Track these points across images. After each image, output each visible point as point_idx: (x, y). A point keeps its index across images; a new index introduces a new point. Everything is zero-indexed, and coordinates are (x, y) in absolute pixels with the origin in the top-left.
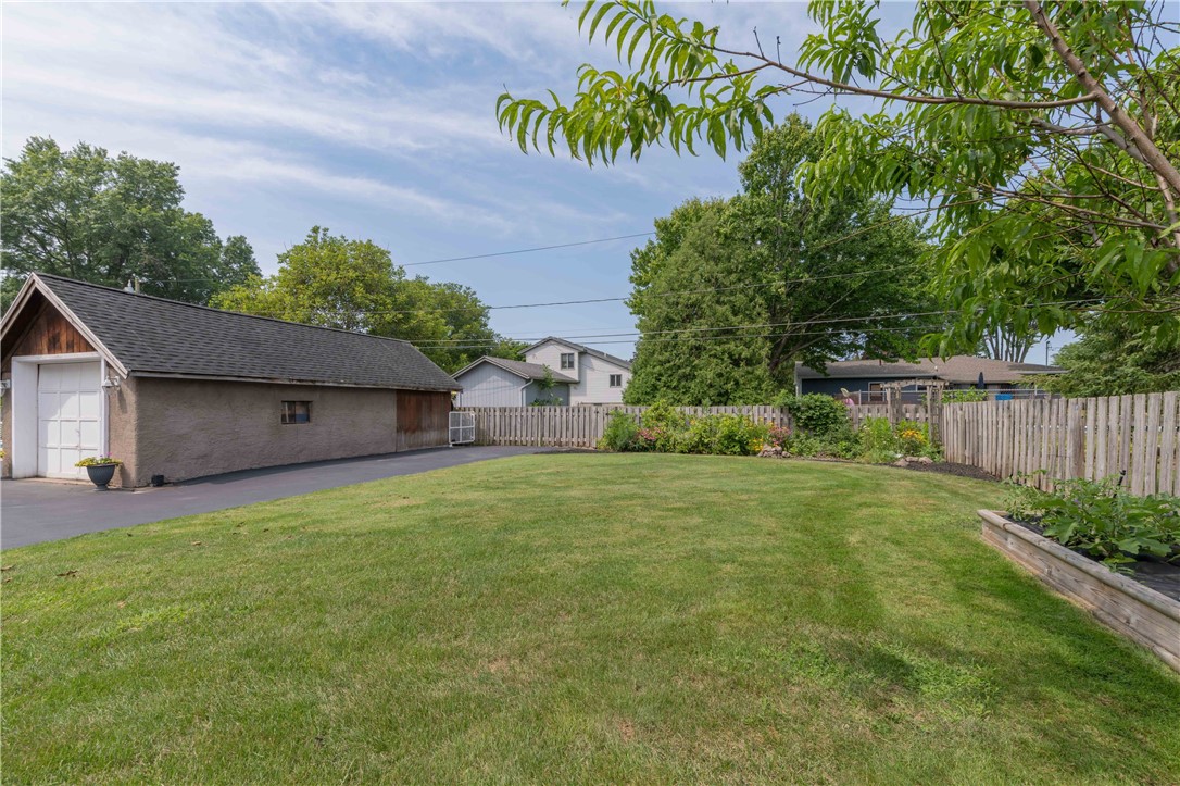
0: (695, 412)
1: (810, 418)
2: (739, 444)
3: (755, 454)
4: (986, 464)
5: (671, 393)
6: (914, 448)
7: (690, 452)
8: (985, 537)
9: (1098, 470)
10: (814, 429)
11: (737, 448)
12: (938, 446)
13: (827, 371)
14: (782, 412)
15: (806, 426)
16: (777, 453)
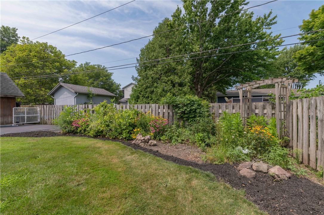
1: (184, 113)
5: (145, 100)
10: (187, 120)
13: (226, 93)
14: (169, 108)
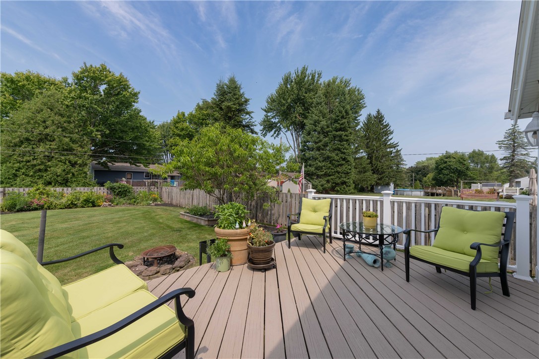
0: (63, 190)
2: (91, 203)
3: (99, 206)
4: (174, 203)
6: (155, 200)
7: (66, 208)
8: (181, 217)
9: (195, 203)
10: (121, 195)
11: (91, 205)
12: (161, 199)
15: (118, 194)
16: (109, 205)
